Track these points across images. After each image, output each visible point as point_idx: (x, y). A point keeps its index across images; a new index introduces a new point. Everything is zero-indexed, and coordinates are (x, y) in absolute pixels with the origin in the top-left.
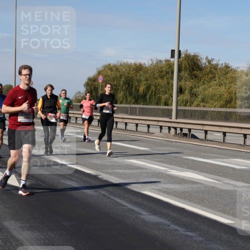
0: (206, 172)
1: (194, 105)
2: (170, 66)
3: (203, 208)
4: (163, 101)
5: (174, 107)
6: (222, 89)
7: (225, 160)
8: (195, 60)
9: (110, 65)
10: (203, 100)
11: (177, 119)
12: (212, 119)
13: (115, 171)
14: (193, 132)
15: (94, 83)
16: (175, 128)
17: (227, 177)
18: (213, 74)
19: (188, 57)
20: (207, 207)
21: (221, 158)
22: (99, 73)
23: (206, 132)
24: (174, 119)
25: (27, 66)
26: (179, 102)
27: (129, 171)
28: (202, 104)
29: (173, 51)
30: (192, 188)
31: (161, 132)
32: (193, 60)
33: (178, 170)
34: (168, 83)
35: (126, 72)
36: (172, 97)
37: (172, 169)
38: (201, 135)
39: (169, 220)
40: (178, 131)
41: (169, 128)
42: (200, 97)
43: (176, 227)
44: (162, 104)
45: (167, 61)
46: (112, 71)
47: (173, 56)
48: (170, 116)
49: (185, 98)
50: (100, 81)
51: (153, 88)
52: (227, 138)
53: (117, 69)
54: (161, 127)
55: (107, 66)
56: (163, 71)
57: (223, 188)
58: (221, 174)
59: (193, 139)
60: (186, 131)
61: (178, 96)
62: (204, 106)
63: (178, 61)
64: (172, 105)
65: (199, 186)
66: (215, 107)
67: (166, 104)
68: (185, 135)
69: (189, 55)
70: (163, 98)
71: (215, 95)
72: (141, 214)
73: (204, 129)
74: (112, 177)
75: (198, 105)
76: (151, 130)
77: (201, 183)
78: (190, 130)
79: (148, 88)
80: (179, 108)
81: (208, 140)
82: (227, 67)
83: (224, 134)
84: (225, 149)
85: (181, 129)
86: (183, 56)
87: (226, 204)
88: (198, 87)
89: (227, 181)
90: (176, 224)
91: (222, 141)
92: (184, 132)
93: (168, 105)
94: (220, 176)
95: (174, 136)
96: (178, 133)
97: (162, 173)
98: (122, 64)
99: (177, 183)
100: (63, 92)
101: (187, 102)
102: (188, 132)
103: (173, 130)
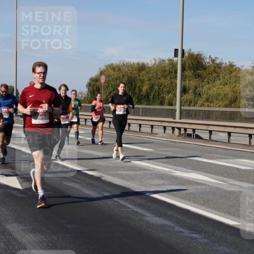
0: (211, 173)
1: (198, 105)
2: (173, 65)
3: (208, 209)
4: (167, 101)
5: (178, 107)
6: (227, 89)
7: (230, 160)
8: (198, 59)
9: (112, 64)
10: (207, 100)
11: (180, 119)
12: (217, 119)
13: (119, 172)
14: (197, 132)
15: (97, 83)
16: (179, 129)
17: (232, 178)
18: (217, 73)
19: (191, 56)
20: (212, 208)
21: (226, 158)
22: (102, 73)
23: (211, 132)
24: (177, 119)
25: (42, 63)
26: (183, 102)
27: (133, 173)
28: (206, 104)
29: (176, 51)
30: (197, 189)
31: (164, 132)
32: (197, 59)
33: (182, 171)
34: (172, 83)
35: (129, 72)
36: (176, 96)
37: (176, 170)
38: (205, 135)
39: (173, 222)
40: (183, 132)
41: (173, 128)
42: (204, 96)
43: (181, 229)
44: (166, 104)
45: (170, 60)
46: (115, 71)
47: (176, 55)
48: (174, 116)
49: (189, 98)
50: (103, 81)
51: (156, 88)
52: (232, 138)
53: (120, 69)
54: (165, 128)
55: (109, 66)
56: (167, 71)
57: (228, 189)
58: (226, 175)
59: (197, 140)
60: (190, 132)
61: (181, 96)
62: (208, 106)
63: (182, 60)
64: (175, 105)
65: (203, 187)
66: (219, 107)
67: (170, 104)
68: (189, 135)
69: (193, 54)
70: (166, 98)
71: (219, 94)
72: (145, 216)
73: (208, 129)
74: (115, 178)
75: (202, 105)
76: (155, 130)
77: (206, 184)
78: (194, 130)
79: (152, 87)
80: (183, 108)
81: (212, 141)
82: (231, 65)
83: (229, 134)
84: (230, 149)
85: (185, 130)
86: (186, 55)
87: (232, 206)
88: (203, 86)
89: (232, 181)
90: (181, 226)
91: (227, 141)
92: (188, 132)
93: (172, 105)
94: (225, 177)
95: (178, 136)
96: (182, 133)
97: (166, 174)
98: (125, 63)
99: (181, 185)
100: (74, 92)
101: (191, 102)
102: (192, 133)
103: (177, 131)
